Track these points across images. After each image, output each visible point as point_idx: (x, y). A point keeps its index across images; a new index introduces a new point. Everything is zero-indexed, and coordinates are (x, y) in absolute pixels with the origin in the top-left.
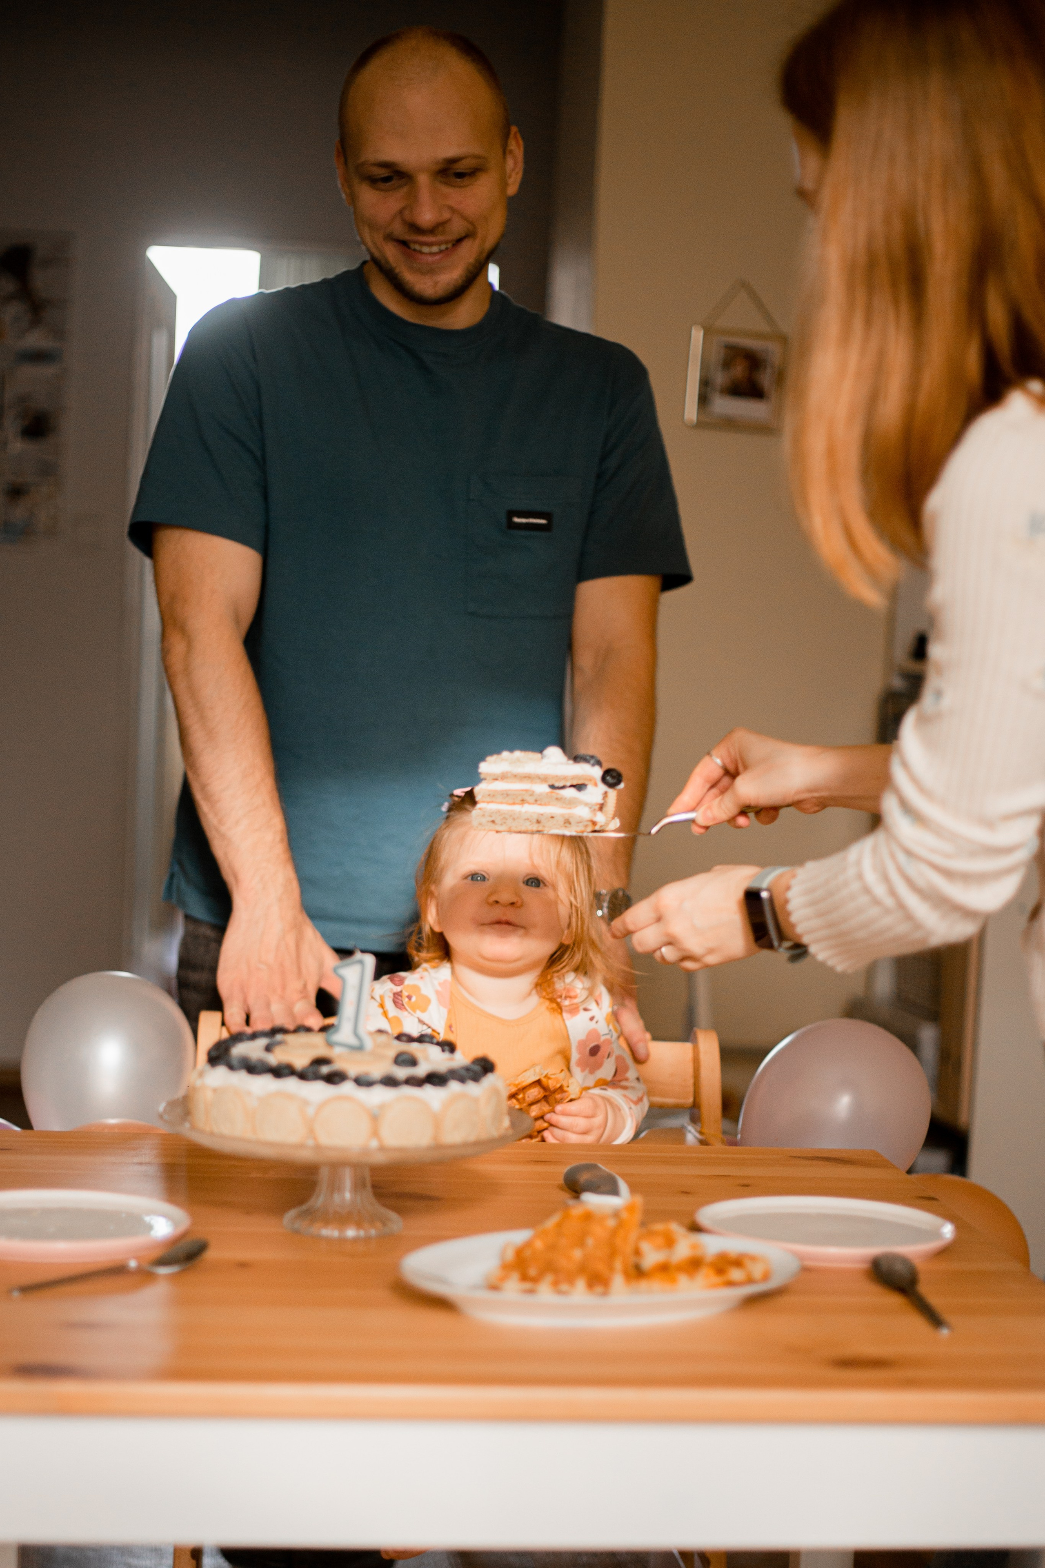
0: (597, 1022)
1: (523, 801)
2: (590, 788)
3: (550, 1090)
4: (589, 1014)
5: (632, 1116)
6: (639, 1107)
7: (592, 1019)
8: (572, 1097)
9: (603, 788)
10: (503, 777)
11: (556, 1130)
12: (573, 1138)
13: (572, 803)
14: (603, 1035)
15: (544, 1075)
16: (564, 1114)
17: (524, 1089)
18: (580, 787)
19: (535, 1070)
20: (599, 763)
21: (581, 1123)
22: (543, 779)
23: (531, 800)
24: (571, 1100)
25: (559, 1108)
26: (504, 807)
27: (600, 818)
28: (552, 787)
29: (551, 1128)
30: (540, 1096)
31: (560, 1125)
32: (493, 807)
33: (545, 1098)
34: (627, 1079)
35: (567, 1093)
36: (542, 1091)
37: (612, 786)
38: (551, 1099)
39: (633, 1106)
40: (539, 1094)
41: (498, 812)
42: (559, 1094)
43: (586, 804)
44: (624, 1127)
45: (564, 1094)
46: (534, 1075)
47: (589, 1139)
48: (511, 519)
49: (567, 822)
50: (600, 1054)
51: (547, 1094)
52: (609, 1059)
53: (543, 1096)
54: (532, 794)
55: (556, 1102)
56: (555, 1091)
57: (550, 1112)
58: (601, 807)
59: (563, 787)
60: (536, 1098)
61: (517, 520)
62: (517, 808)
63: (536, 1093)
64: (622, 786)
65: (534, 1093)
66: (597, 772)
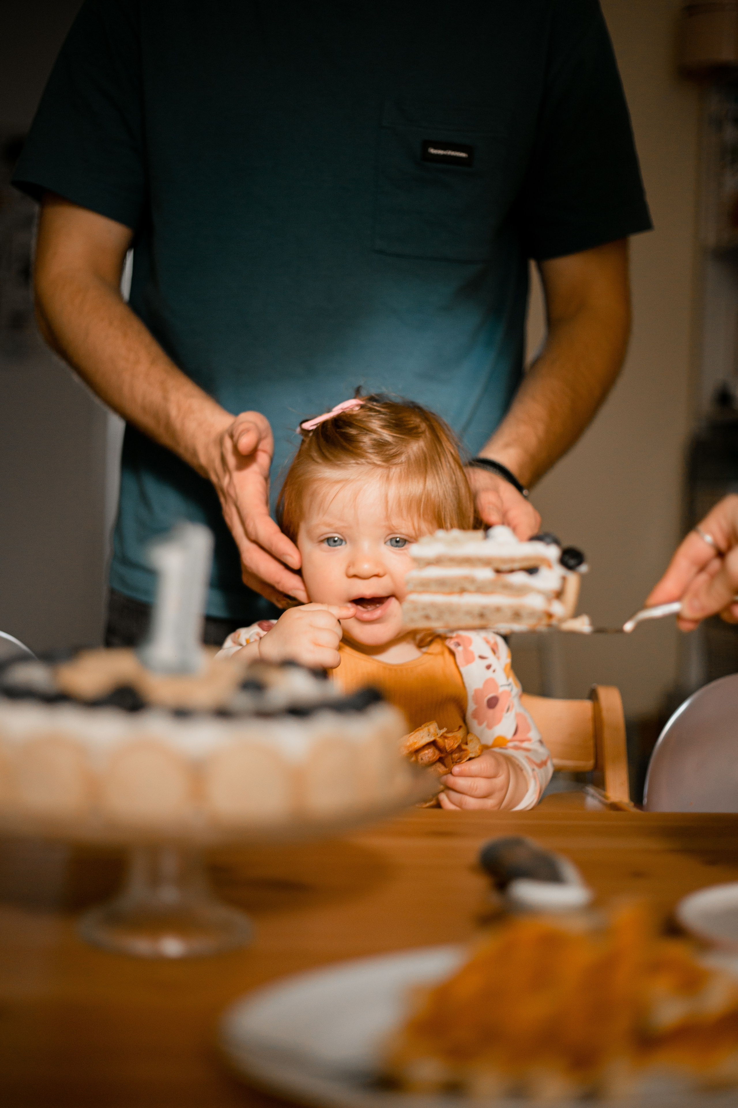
0: (494, 671)
1: (463, 591)
2: (544, 572)
3: (446, 752)
4: (486, 662)
5: (535, 778)
6: (542, 770)
7: (488, 667)
8: (472, 755)
9: (559, 571)
10: (438, 561)
11: (452, 794)
12: (472, 803)
13: (521, 591)
14: (502, 686)
15: (439, 735)
16: (461, 775)
17: (417, 751)
18: (532, 571)
19: (429, 730)
20: (556, 542)
21: (481, 785)
22: (486, 562)
23: (472, 588)
24: (470, 759)
25: (456, 769)
26: (440, 599)
27: (558, 609)
28: (498, 571)
29: (447, 791)
30: (435, 757)
31: (457, 788)
32: (426, 598)
33: (441, 760)
34: (529, 740)
35: (466, 752)
36: (437, 752)
37: (570, 568)
38: (448, 760)
39: (536, 768)
40: (434, 755)
41: (433, 605)
42: (456, 753)
43: (540, 592)
44: (527, 791)
45: (462, 753)
46: (429, 735)
47: (490, 803)
48: (427, 150)
49: (517, 615)
50: (499, 707)
51: (443, 755)
52: (509, 713)
53: (438, 757)
54: (472, 580)
55: (453, 763)
56: (453, 752)
57: (446, 774)
58: (559, 595)
59: (512, 571)
60: (431, 760)
61: (433, 151)
62: (455, 599)
63: (430, 755)
64: (584, 568)
65: (429, 754)
66: (553, 552)
